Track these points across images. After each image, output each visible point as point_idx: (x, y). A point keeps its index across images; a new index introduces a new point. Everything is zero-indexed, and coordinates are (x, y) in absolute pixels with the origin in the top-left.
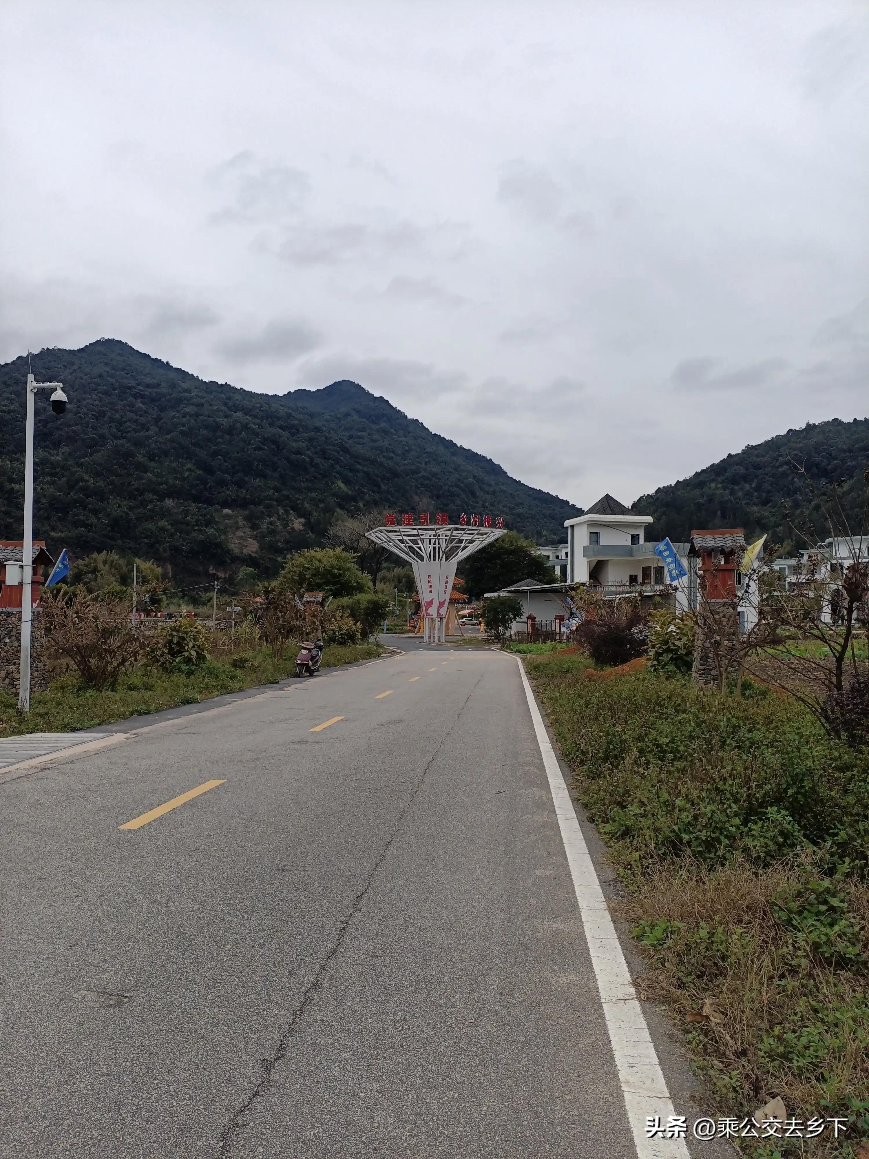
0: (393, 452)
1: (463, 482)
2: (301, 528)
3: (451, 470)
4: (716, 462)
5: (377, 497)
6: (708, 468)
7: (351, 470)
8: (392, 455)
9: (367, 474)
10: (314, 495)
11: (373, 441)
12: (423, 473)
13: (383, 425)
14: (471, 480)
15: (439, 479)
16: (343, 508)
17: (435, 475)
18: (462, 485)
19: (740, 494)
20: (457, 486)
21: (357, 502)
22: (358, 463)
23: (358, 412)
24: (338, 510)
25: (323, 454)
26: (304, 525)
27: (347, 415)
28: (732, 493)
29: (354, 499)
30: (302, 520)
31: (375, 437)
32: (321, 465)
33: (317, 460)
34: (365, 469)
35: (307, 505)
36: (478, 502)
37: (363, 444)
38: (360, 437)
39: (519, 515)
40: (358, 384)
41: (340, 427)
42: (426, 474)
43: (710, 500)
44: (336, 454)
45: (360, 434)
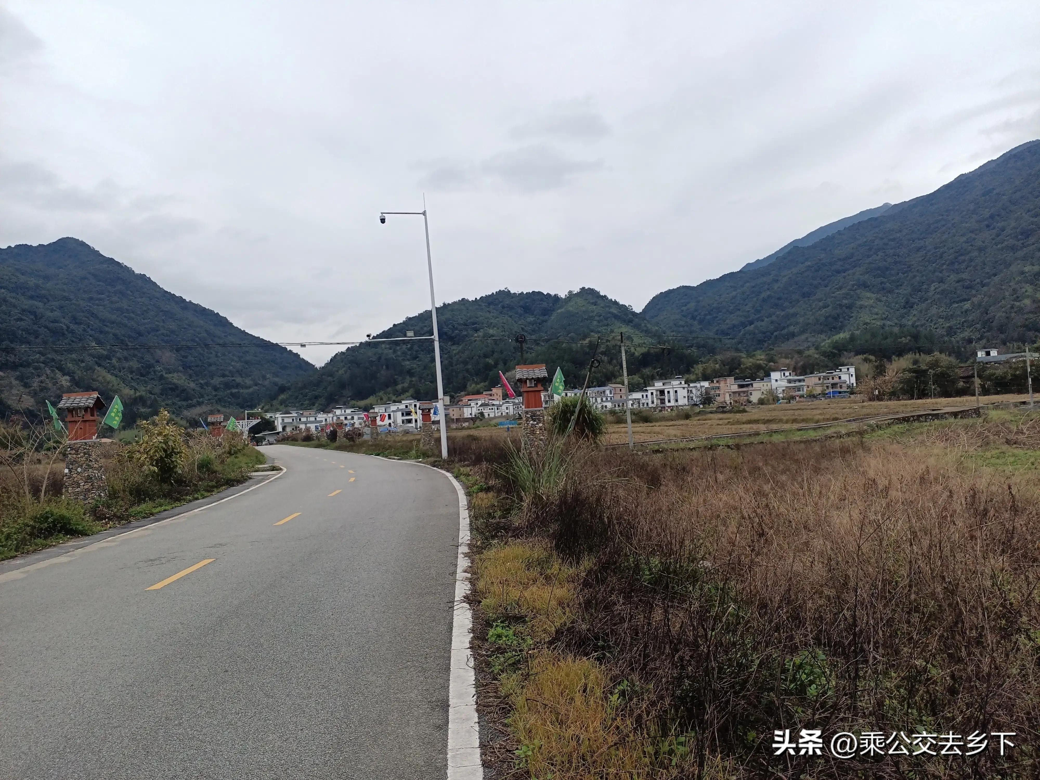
0: (133, 312)
1: (197, 337)
2: (68, 384)
3: (185, 326)
4: (386, 329)
5: (125, 353)
6: (380, 334)
7: (101, 332)
8: (132, 315)
9: (115, 335)
10: (74, 356)
11: (112, 302)
12: (162, 331)
13: (119, 287)
14: (205, 335)
15: (177, 335)
16: (99, 365)
17: (173, 332)
18: (197, 339)
19: (399, 353)
20: (193, 340)
21: (111, 360)
22: (106, 326)
23: (95, 276)
24: (96, 367)
25: (75, 320)
26: (70, 382)
27: (83, 278)
28: (395, 352)
29: (108, 357)
30: (67, 378)
31: (115, 299)
32: (77, 331)
33: (72, 326)
34: (113, 331)
35: (70, 365)
36: (211, 353)
37: (104, 306)
38: (100, 299)
39: (247, 362)
40: (82, 241)
41: (79, 290)
42: (165, 332)
43: (380, 358)
44: (87, 319)
45: (100, 296)
